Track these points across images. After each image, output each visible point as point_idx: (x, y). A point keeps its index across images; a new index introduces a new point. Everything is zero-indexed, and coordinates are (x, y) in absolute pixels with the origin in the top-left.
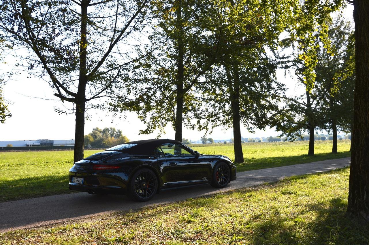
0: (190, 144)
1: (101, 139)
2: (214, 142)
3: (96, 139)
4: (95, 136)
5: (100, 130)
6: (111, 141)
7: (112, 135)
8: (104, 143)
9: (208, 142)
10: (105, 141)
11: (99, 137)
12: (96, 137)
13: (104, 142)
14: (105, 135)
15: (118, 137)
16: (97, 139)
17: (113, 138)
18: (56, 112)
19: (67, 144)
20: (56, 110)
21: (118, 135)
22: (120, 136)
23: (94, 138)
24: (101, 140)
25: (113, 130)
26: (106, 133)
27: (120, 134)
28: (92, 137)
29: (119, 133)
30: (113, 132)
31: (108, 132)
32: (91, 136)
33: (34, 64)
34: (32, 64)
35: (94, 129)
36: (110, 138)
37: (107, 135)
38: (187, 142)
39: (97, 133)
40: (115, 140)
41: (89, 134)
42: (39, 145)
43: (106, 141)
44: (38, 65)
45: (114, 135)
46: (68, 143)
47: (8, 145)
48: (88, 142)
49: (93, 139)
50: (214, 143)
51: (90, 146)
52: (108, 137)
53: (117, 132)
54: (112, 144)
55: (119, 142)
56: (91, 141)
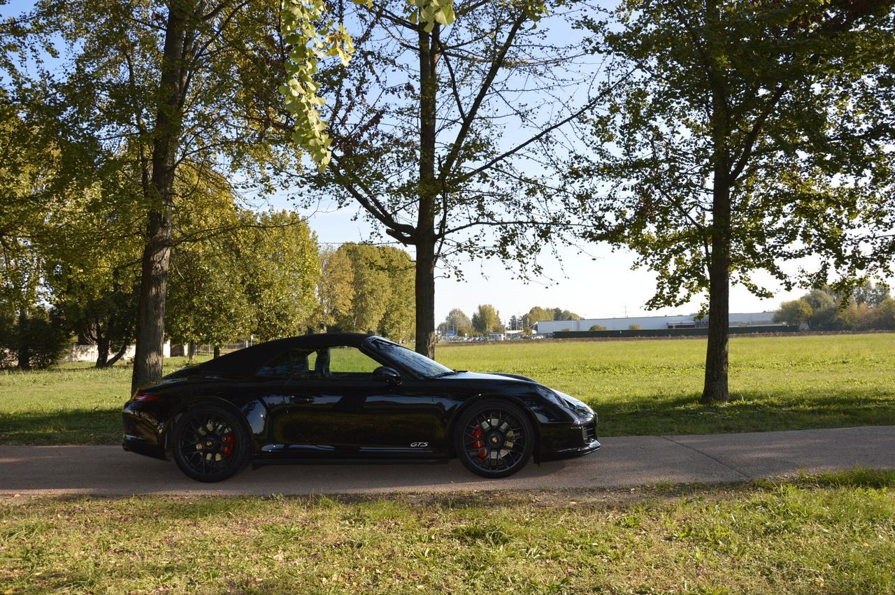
1: (831, 309)
3: (819, 309)
4: (817, 301)
6: (857, 314)
7: (861, 299)
8: (840, 319)
10: (843, 312)
11: (826, 305)
12: (819, 305)
13: (840, 317)
15: (879, 304)
16: (823, 308)
17: (863, 305)
19: (753, 323)
21: (877, 297)
22: (883, 299)
23: (813, 306)
24: (832, 312)
27: (883, 295)
28: (809, 305)
29: (880, 293)
30: (865, 292)
32: (805, 304)
36: (855, 306)
39: (820, 295)
40: (871, 311)
41: (801, 298)
42: (693, 326)
43: (846, 312)
45: (868, 298)
46: (755, 320)
47: (631, 327)
48: (799, 317)
49: (811, 309)
51: (804, 326)
52: (850, 304)
53: (874, 291)
54: (859, 322)
55: (881, 314)
56: (807, 315)
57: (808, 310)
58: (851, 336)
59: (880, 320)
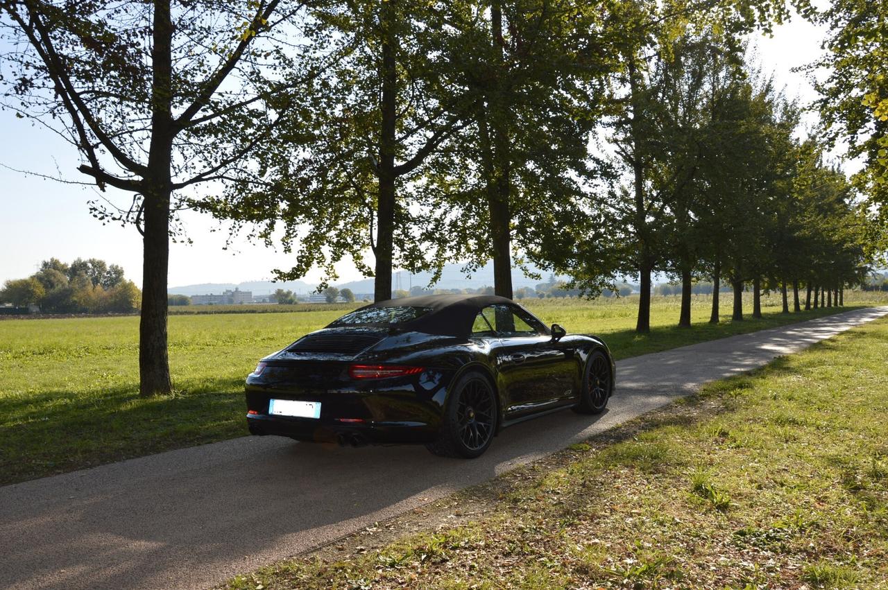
0: (296, 303)
1: (66, 290)
2: (354, 298)
3: (52, 291)
4: (49, 281)
5: (63, 266)
6: (93, 296)
7: (96, 281)
8: (75, 302)
9: (339, 299)
10: (79, 294)
11: (60, 286)
12: (52, 286)
13: (75, 299)
14: (76, 279)
15: (113, 286)
16: (56, 288)
17: (99, 287)
18: (95, 216)
20: (96, 213)
21: (111, 279)
22: (117, 282)
23: (46, 287)
24: (67, 293)
25: (99, 265)
26: (79, 275)
27: (117, 278)
28: (41, 286)
29: (114, 276)
30: (100, 273)
31: (86, 273)
32: (36, 282)
33: (34, 77)
34: (28, 78)
35: (45, 264)
36: (90, 288)
37: (83, 281)
38: (289, 298)
39: (54, 275)
40: (105, 293)
41: (33, 278)
43: (81, 294)
44: (45, 81)
45: (102, 280)
48: (30, 298)
49: (43, 290)
50: (355, 302)
51: (35, 309)
52: (85, 286)
53: (109, 272)
54: (95, 304)
55: (116, 297)
56: (39, 296)
57: (40, 291)
58: (86, 319)
59: (115, 302)
